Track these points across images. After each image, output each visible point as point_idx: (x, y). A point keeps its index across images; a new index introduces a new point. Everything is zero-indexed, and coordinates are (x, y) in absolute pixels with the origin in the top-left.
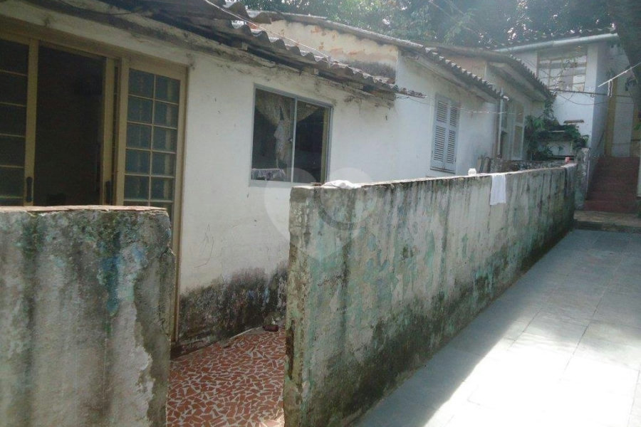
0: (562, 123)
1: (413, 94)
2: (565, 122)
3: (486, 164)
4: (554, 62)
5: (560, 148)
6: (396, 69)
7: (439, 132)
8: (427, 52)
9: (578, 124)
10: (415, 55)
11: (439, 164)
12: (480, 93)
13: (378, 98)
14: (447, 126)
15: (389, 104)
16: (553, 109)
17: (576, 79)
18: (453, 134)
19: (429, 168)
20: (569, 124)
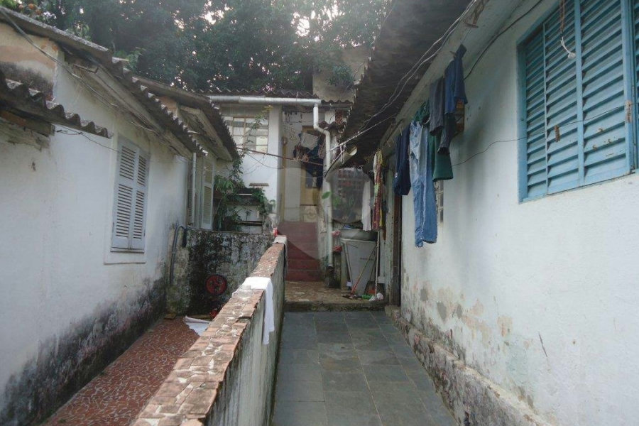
0: (247, 186)
1: (90, 128)
2: (251, 185)
3: (180, 236)
4: (236, 120)
5: (248, 213)
6: (54, 81)
7: (123, 192)
8: (114, 62)
9: (265, 188)
10: (90, 64)
11: (123, 241)
12: (175, 143)
13: (15, 126)
14: (134, 185)
15: (39, 141)
16: (241, 170)
17: (259, 141)
18: (141, 195)
19: (108, 249)
20: (256, 187)
